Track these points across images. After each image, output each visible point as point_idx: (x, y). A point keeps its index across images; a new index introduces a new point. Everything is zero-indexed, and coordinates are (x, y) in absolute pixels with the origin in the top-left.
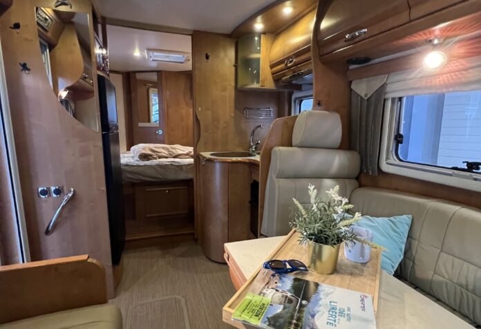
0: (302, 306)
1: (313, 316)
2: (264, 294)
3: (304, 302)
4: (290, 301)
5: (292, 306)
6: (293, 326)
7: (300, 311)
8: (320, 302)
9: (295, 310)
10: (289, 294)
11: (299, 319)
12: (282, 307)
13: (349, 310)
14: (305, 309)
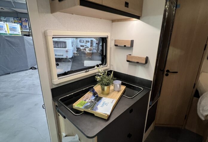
0: (96, 103)
1: (98, 105)
2: (86, 101)
3: (97, 102)
4: (93, 102)
5: (93, 103)
6: (91, 108)
7: (95, 104)
8: (101, 102)
9: (93, 104)
10: (93, 100)
11: (93, 106)
12: (90, 103)
13: (108, 103)
14: (96, 104)
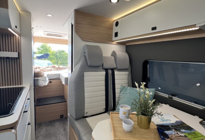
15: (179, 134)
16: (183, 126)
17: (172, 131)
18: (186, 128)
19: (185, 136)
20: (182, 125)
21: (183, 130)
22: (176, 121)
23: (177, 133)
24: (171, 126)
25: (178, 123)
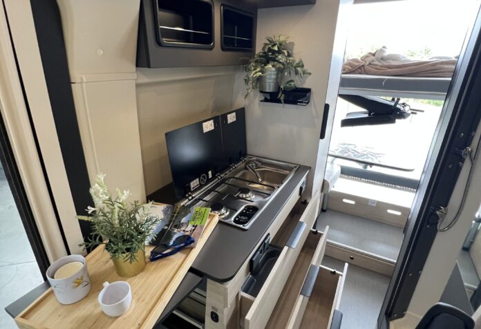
15: (186, 230)
16: (178, 213)
17: (175, 233)
18: (183, 213)
19: (195, 227)
20: (175, 213)
21: (184, 220)
22: (162, 213)
23: (184, 231)
24: (166, 225)
25: (169, 213)
